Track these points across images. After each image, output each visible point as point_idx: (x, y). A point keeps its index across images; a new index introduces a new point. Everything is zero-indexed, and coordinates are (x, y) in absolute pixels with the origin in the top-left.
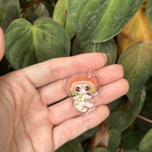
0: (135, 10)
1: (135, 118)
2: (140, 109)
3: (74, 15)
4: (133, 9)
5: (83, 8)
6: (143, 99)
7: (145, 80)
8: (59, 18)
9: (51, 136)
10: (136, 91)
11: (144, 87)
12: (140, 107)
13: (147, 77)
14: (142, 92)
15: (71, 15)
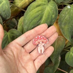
0: (52, 23)
1: (56, 69)
2: (58, 65)
3: (26, 27)
4: (51, 24)
5: (30, 24)
6: (60, 61)
7: (60, 52)
8: (20, 26)
9: (34, 65)
10: (56, 57)
11: (60, 55)
12: (59, 64)
13: (61, 51)
14: (59, 57)
15: (25, 27)
